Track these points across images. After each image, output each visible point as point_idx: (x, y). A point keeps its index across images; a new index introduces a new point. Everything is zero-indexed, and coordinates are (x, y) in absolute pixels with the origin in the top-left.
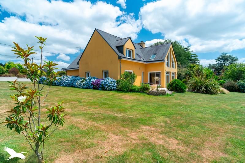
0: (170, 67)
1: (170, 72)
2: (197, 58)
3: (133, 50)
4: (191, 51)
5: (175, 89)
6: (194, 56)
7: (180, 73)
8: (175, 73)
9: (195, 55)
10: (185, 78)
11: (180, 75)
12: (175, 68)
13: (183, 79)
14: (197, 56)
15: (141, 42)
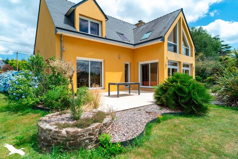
0: (180, 53)
1: (180, 62)
2: (230, 49)
3: (101, 22)
4: (222, 41)
5: (173, 102)
6: (226, 48)
7: (205, 67)
8: (192, 65)
9: (226, 45)
10: (211, 74)
11: (205, 70)
12: (192, 56)
13: (209, 76)
14: (230, 47)
15: (139, 21)
